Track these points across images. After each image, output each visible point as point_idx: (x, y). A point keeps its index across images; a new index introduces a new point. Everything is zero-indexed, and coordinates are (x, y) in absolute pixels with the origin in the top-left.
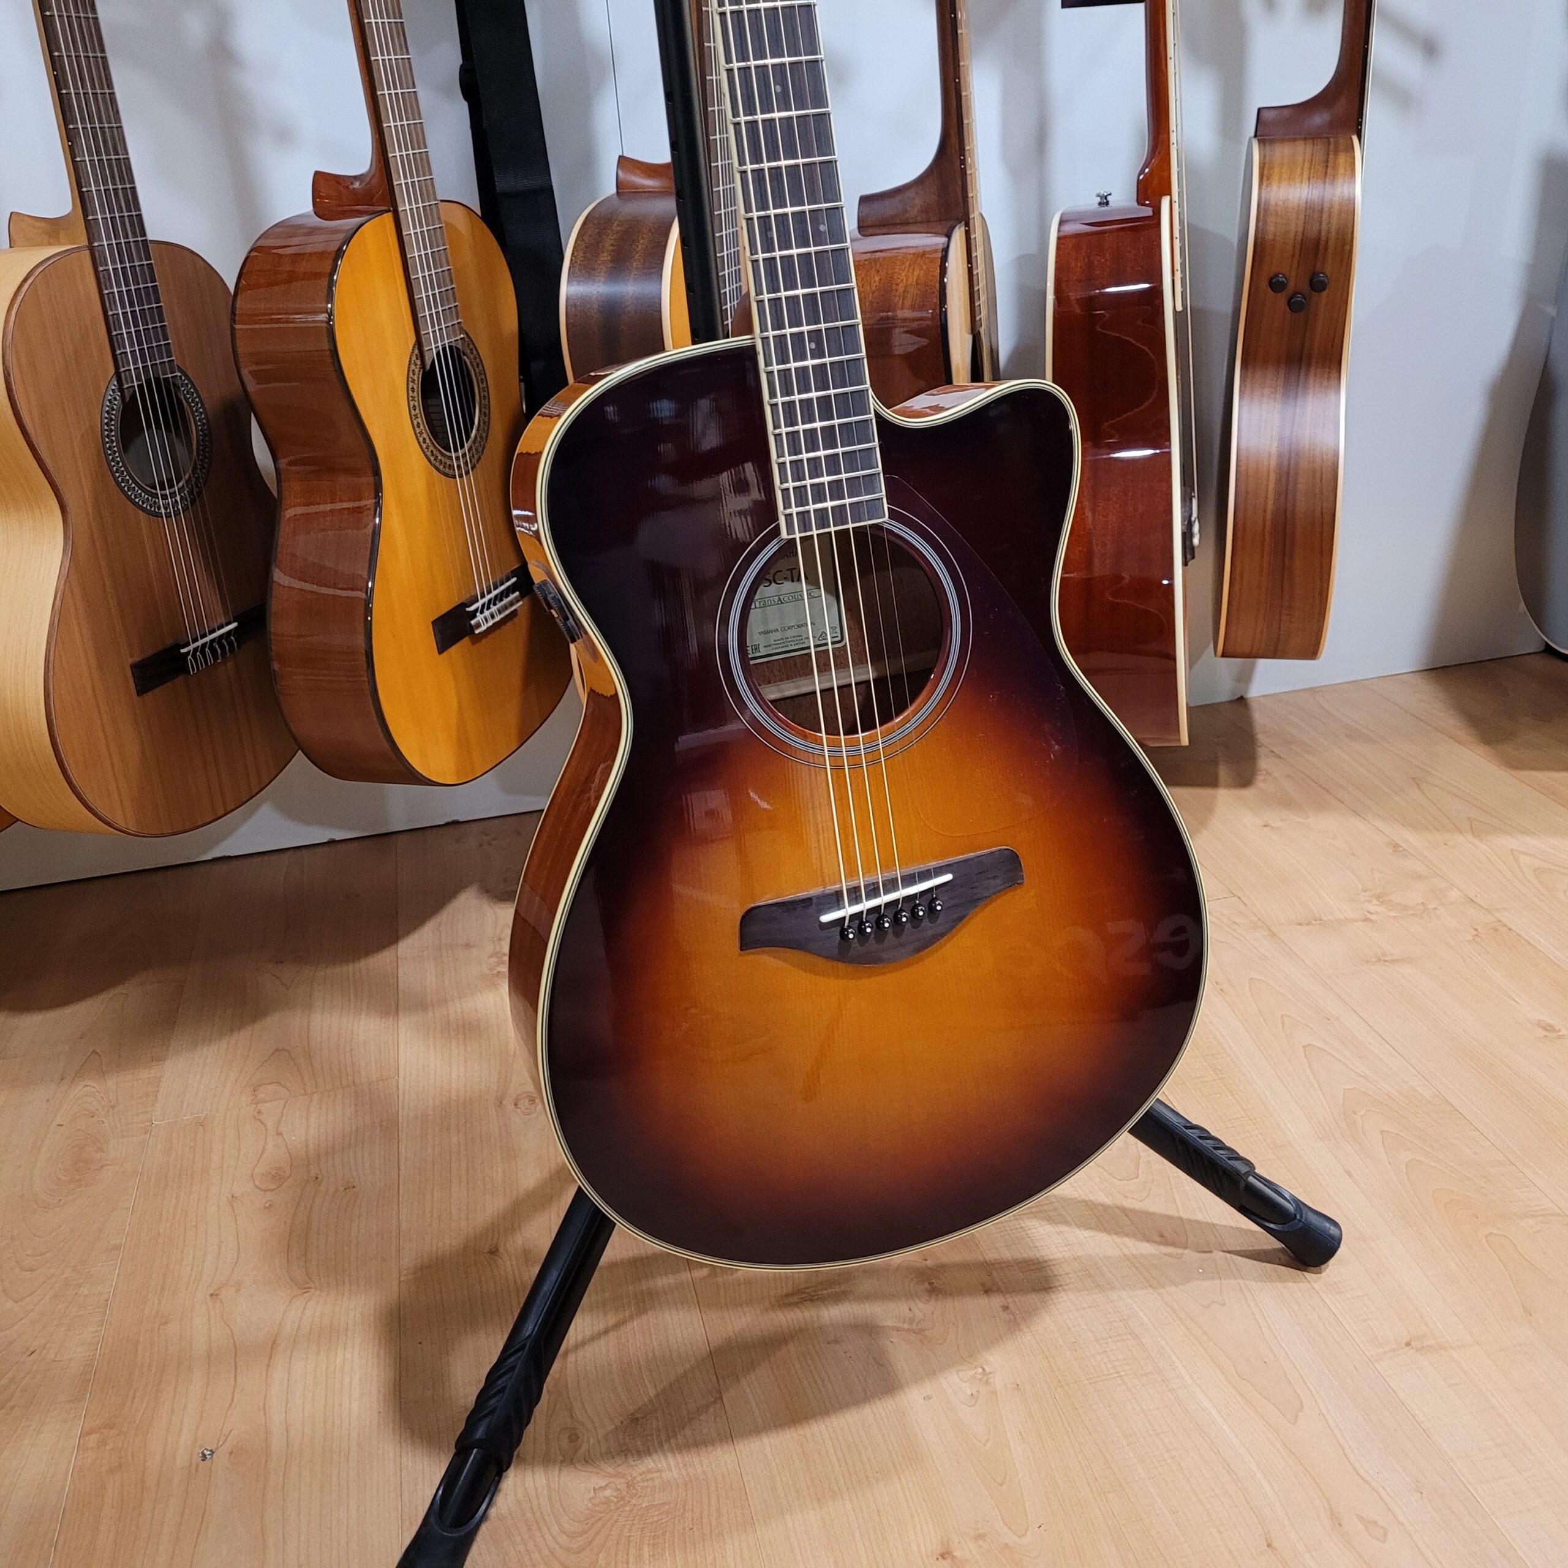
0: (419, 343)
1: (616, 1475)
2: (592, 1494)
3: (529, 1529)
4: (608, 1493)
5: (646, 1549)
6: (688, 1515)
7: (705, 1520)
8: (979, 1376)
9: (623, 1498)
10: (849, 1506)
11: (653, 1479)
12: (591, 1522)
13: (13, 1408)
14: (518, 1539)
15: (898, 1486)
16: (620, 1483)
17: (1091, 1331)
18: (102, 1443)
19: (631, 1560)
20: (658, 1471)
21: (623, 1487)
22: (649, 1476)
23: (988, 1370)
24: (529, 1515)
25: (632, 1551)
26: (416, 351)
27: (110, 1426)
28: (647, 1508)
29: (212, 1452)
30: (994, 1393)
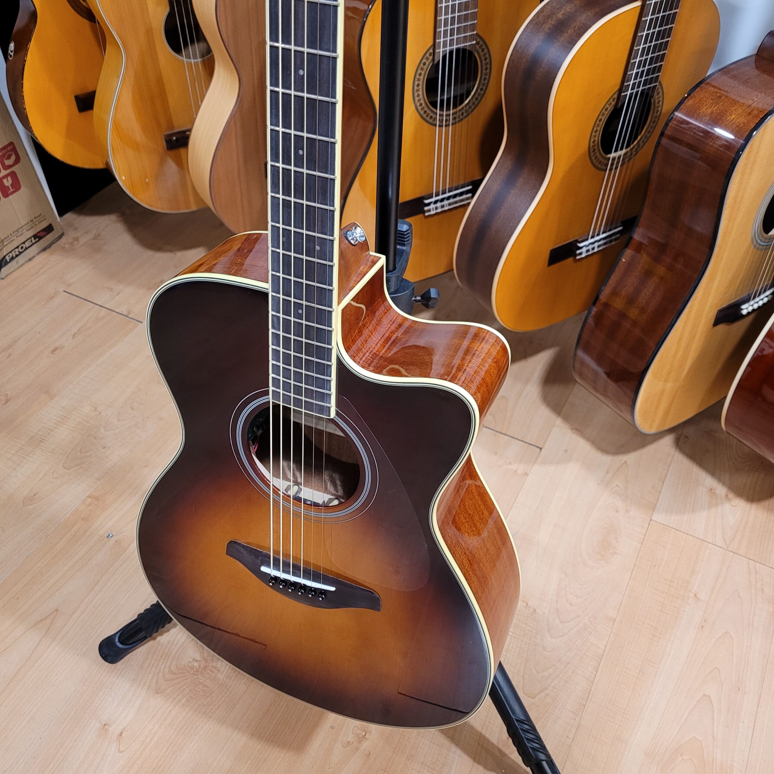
0: (434, 46)
1: (206, 660)
2: (191, 660)
3: (161, 657)
4: (196, 664)
5: (184, 700)
6: (209, 699)
7: (212, 706)
8: (360, 736)
9: (198, 671)
10: (258, 748)
11: (213, 672)
12: (181, 671)
13: (82, 467)
14: (155, 657)
15: (283, 756)
16: (203, 664)
17: (425, 757)
18: (90, 505)
19: (176, 700)
20: (218, 671)
21: (202, 666)
22: (214, 670)
23: (367, 736)
24: (167, 650)
25: (180, 696)
26: (431, 51)
27: (97, 499)
28: (201, 683)
29: (112, 536)
30: (357, 749)
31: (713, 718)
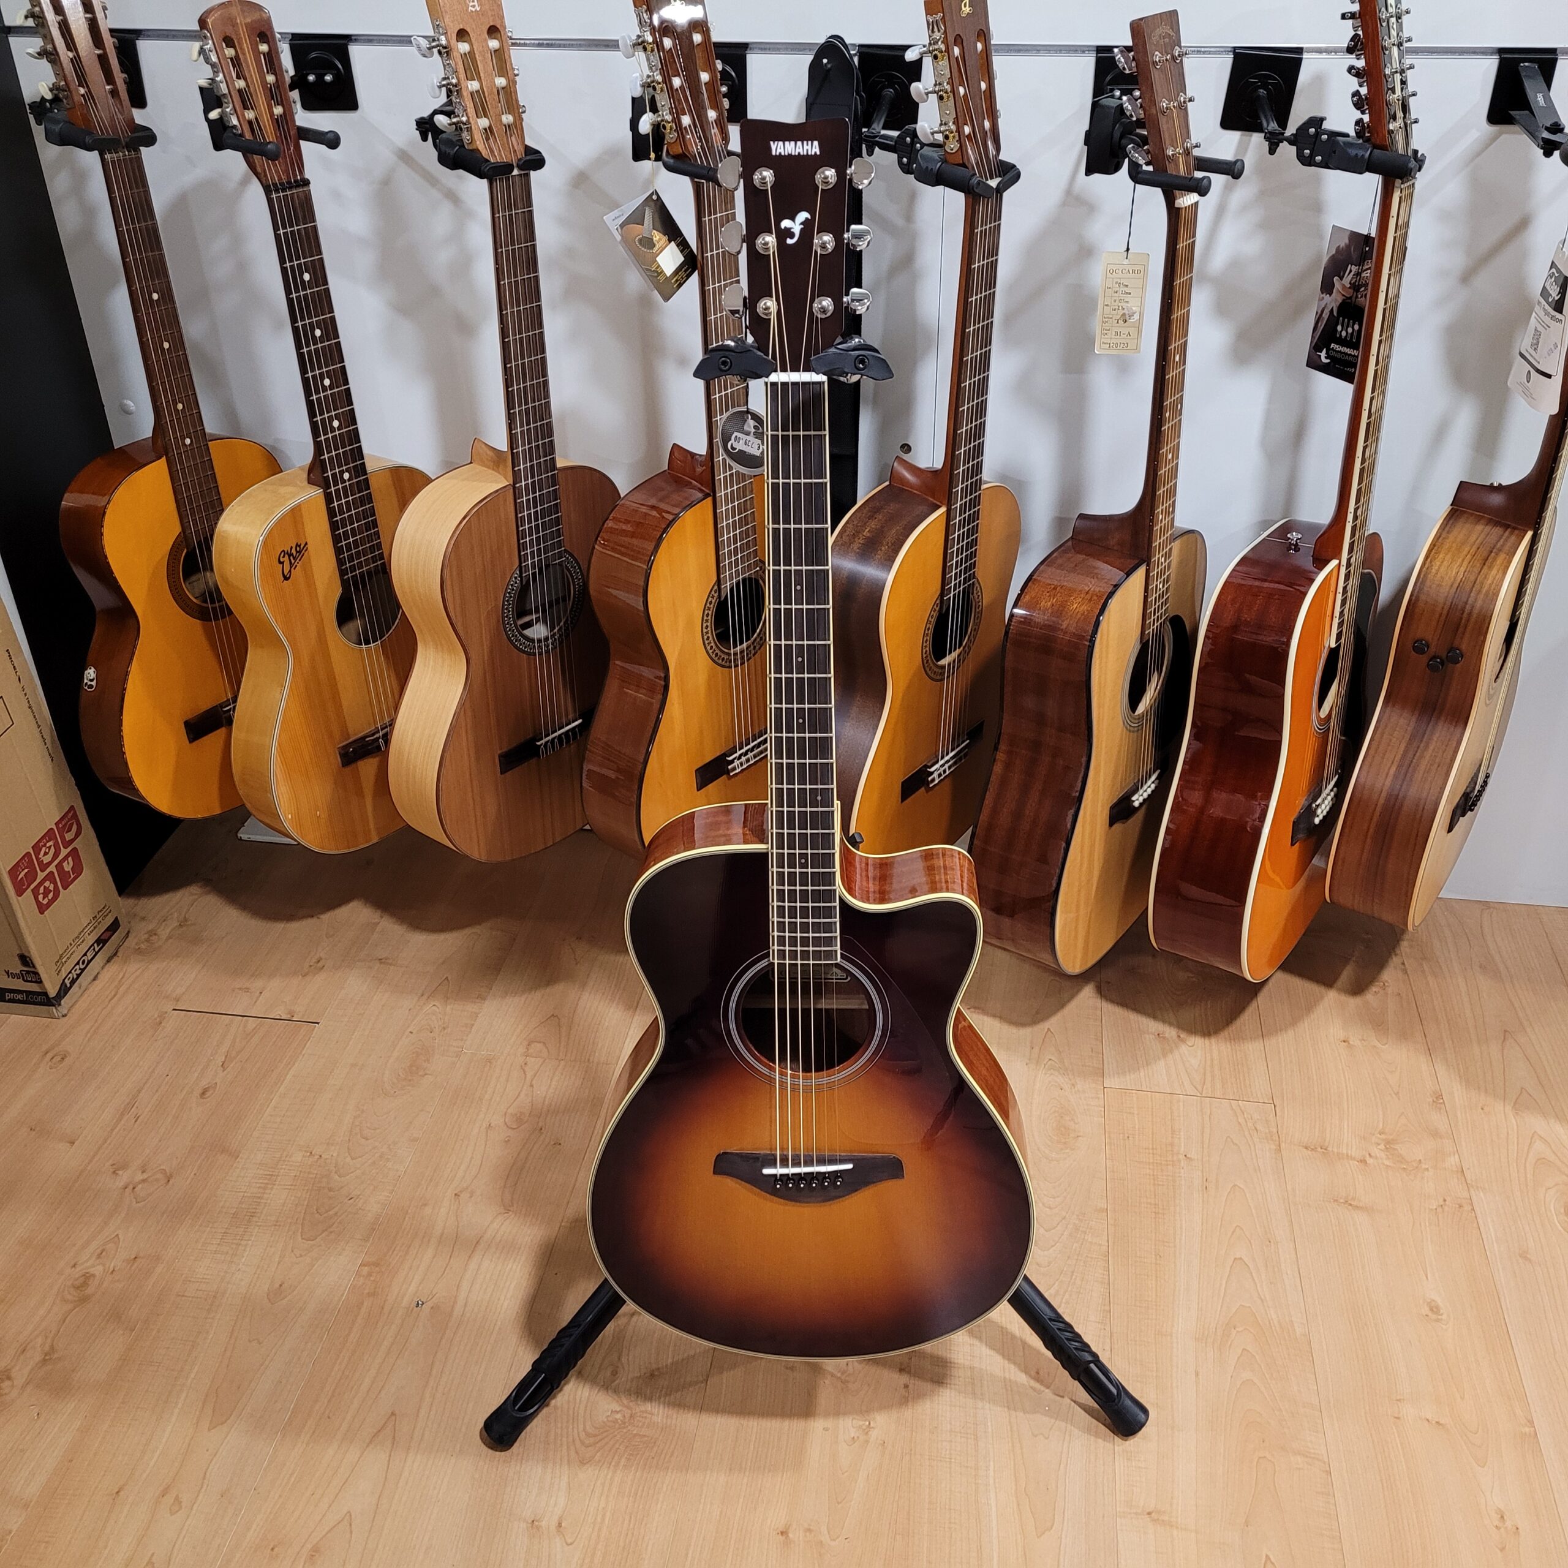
0: (719, 582)
1: (628, 1407)
2: (609, 1413)
3: (567, 1422)
4: (618, 1416)
5: (623, 1460)
6: (655, 1449)
7: (663, 1456)
8: (864, 1427)
9: (624, 1423)
10: (745, 1480)
11: (646, 1417)
12: (601, 1430)
13: (331, 1232)
14: (559, 1425)
15: (780, 1479)
16: (628, 1413)
17: (951, 1424)
18: (370, 1274)
19: (613, 1463)
20: (652, 1414)
21: (628, 1416)
22: (645, 1415)
23: (872, 1425)
24: (571, 1412)
25: (616, 1457)
26: (716, 587)
27: (376, 1264)
28: (635, 1435)
29: (423, 1304)
30: (867, 1442)
31: (1254, 1280)
